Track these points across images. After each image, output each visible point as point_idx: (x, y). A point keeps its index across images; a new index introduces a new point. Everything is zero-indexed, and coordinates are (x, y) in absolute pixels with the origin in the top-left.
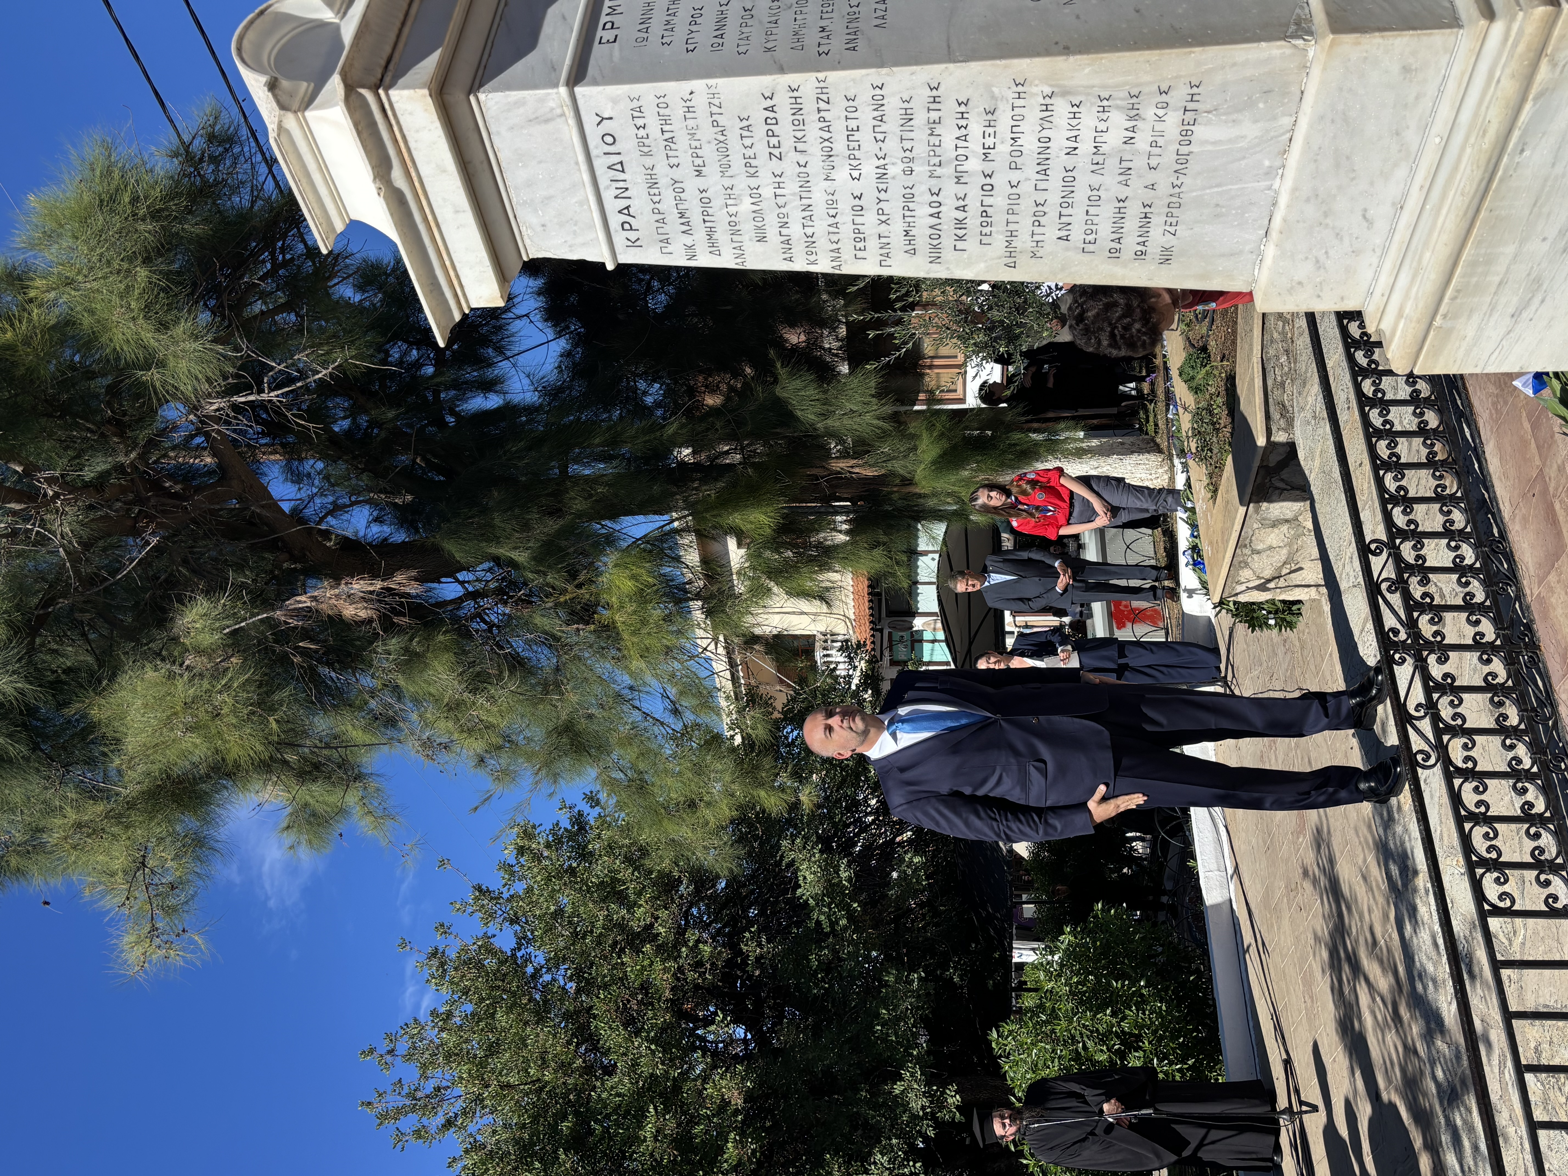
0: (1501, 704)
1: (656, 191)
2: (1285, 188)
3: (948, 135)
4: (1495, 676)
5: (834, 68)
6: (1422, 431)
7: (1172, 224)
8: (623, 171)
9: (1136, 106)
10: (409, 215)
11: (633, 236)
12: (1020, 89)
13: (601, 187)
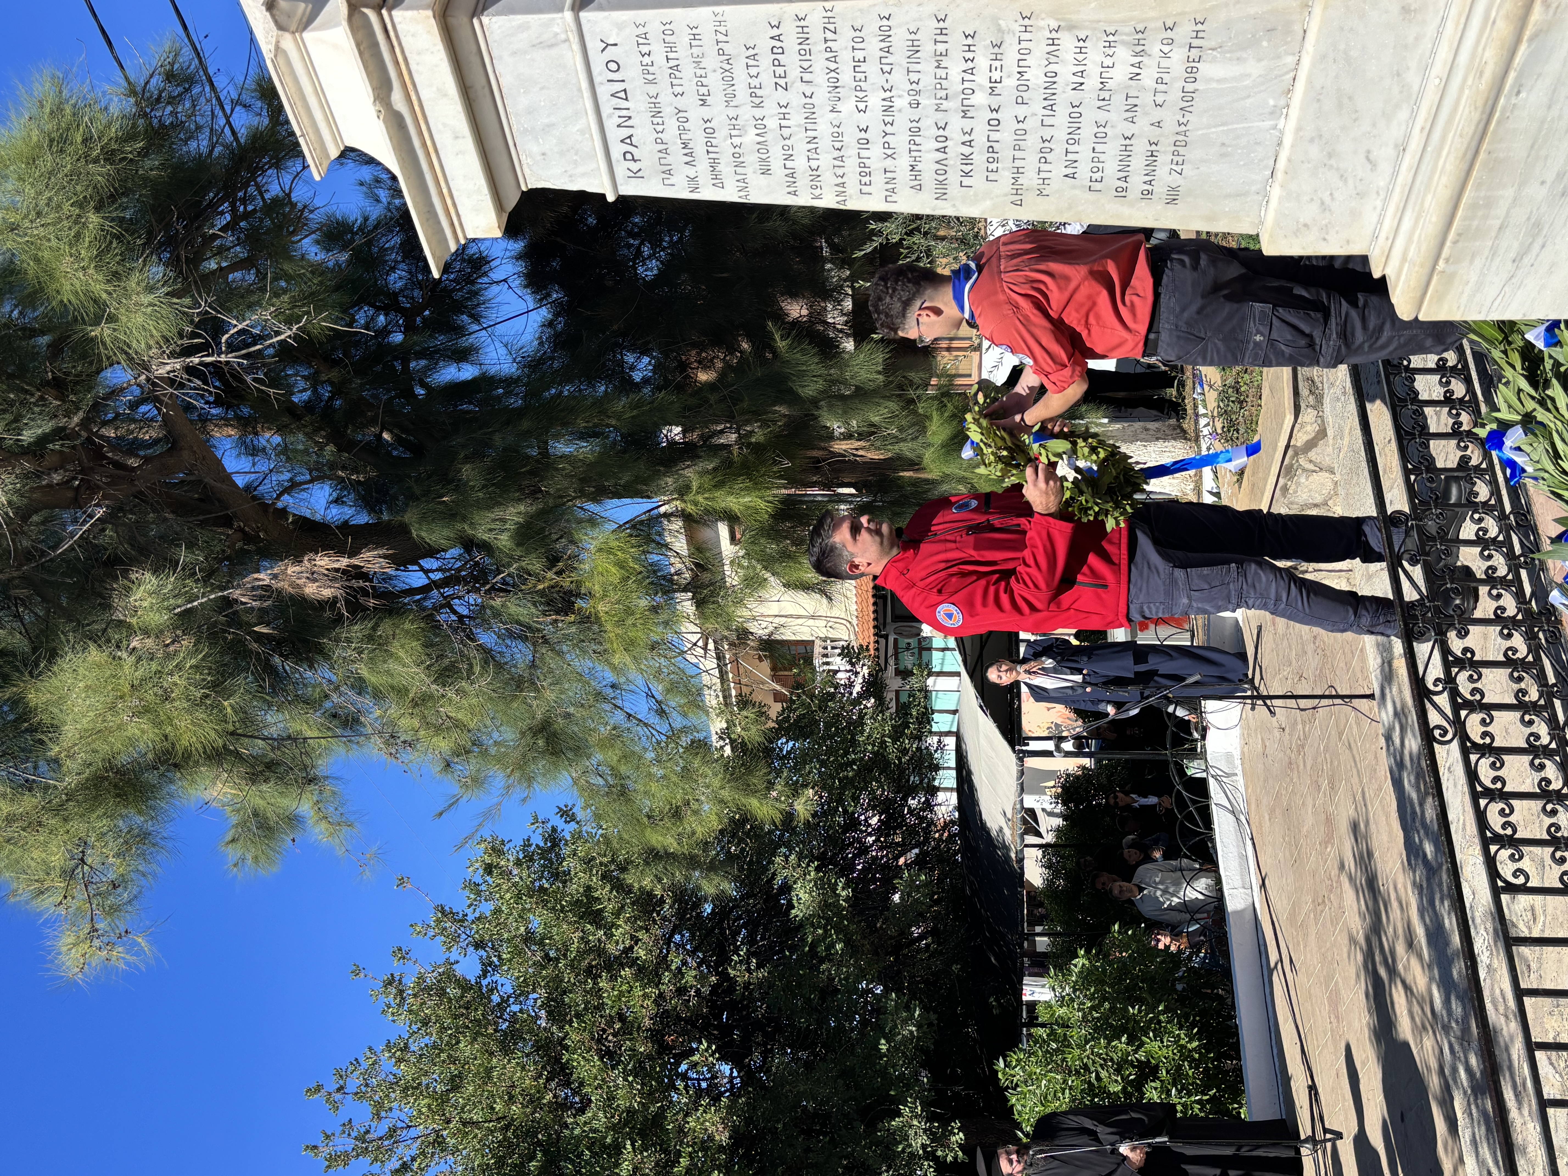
0: (1520, 679)
1: (660, 120)
2: (1289, 127)
3: (955, 68)
4: (1515, 651)
7: (1178, 161)
8: (626, 99)
9: (1142, 42)
10: (408, 140)
11: (634, 166)
12: (1026, 22)
13: (604, 116)
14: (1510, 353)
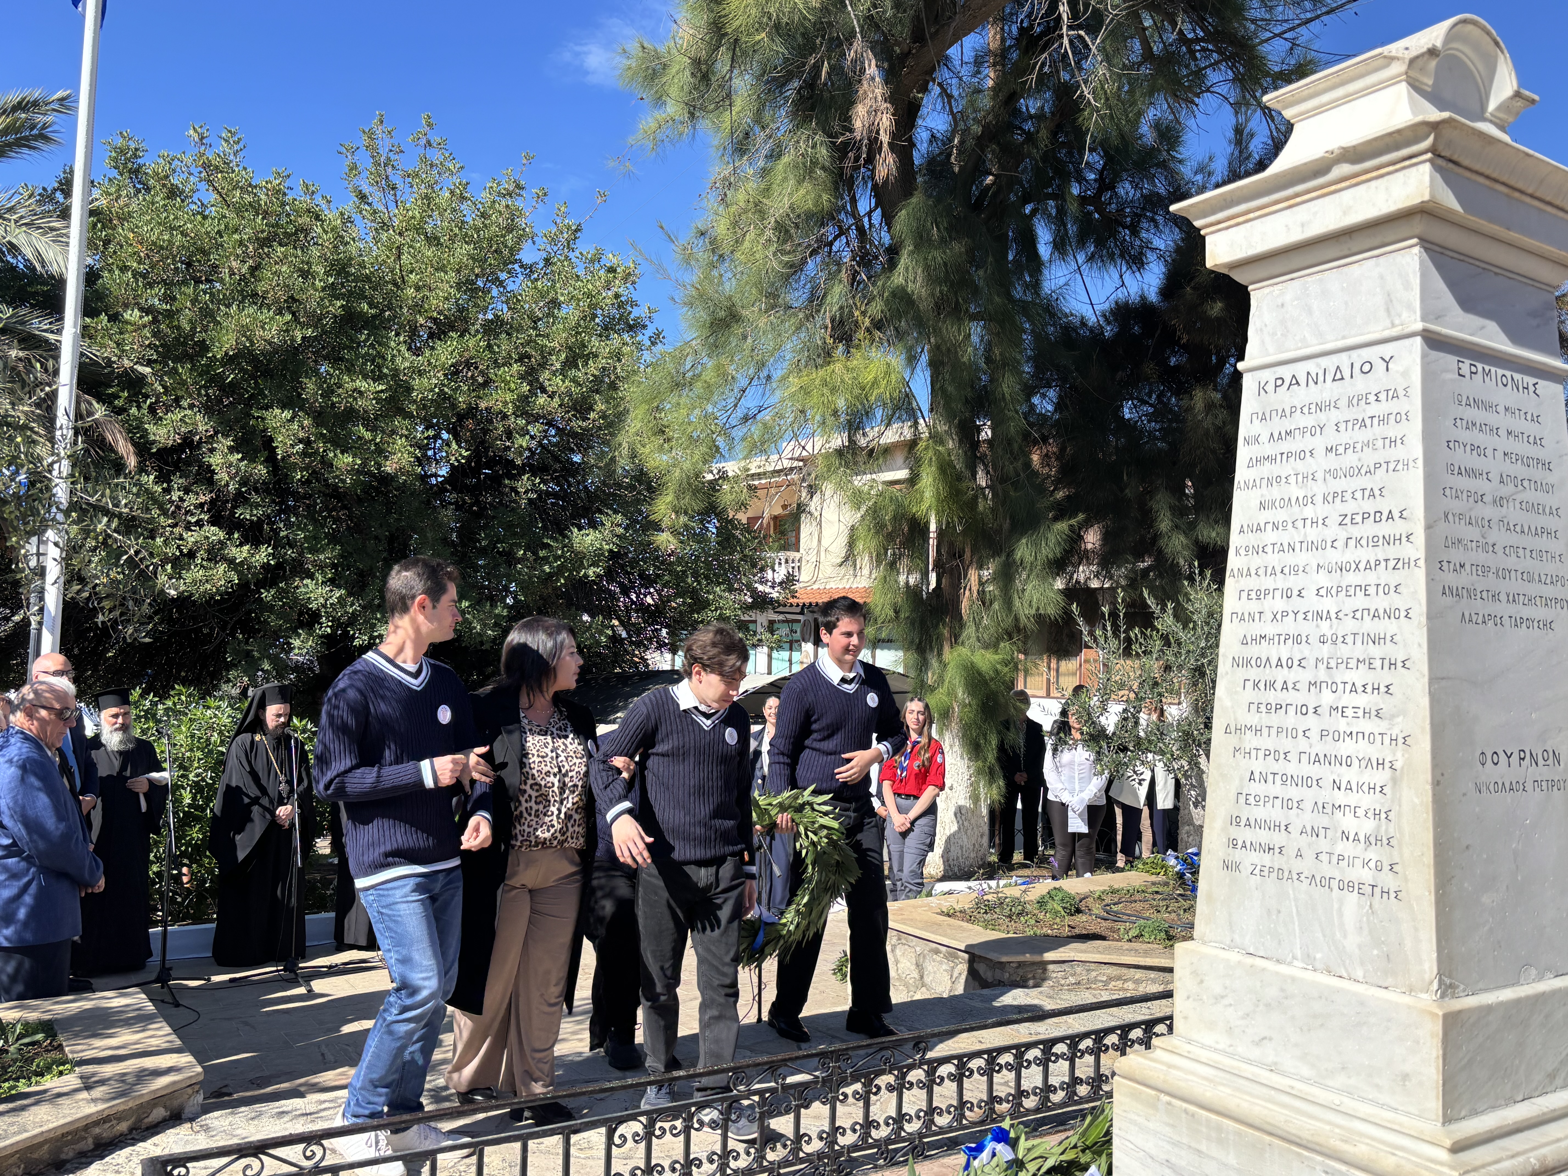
1: (1313, 410)
2: (1295, 971)
3: (1359, 676)
4: (808, 1143)
5: (1428, 574)
6: (1020, 1093)
7: (1263, 872)
8: (1334, 380)
9: (1379, 843)
10: (1304, 180)
12: (1400, 741)
13: (1319, 360)
14: (1075, 1150)
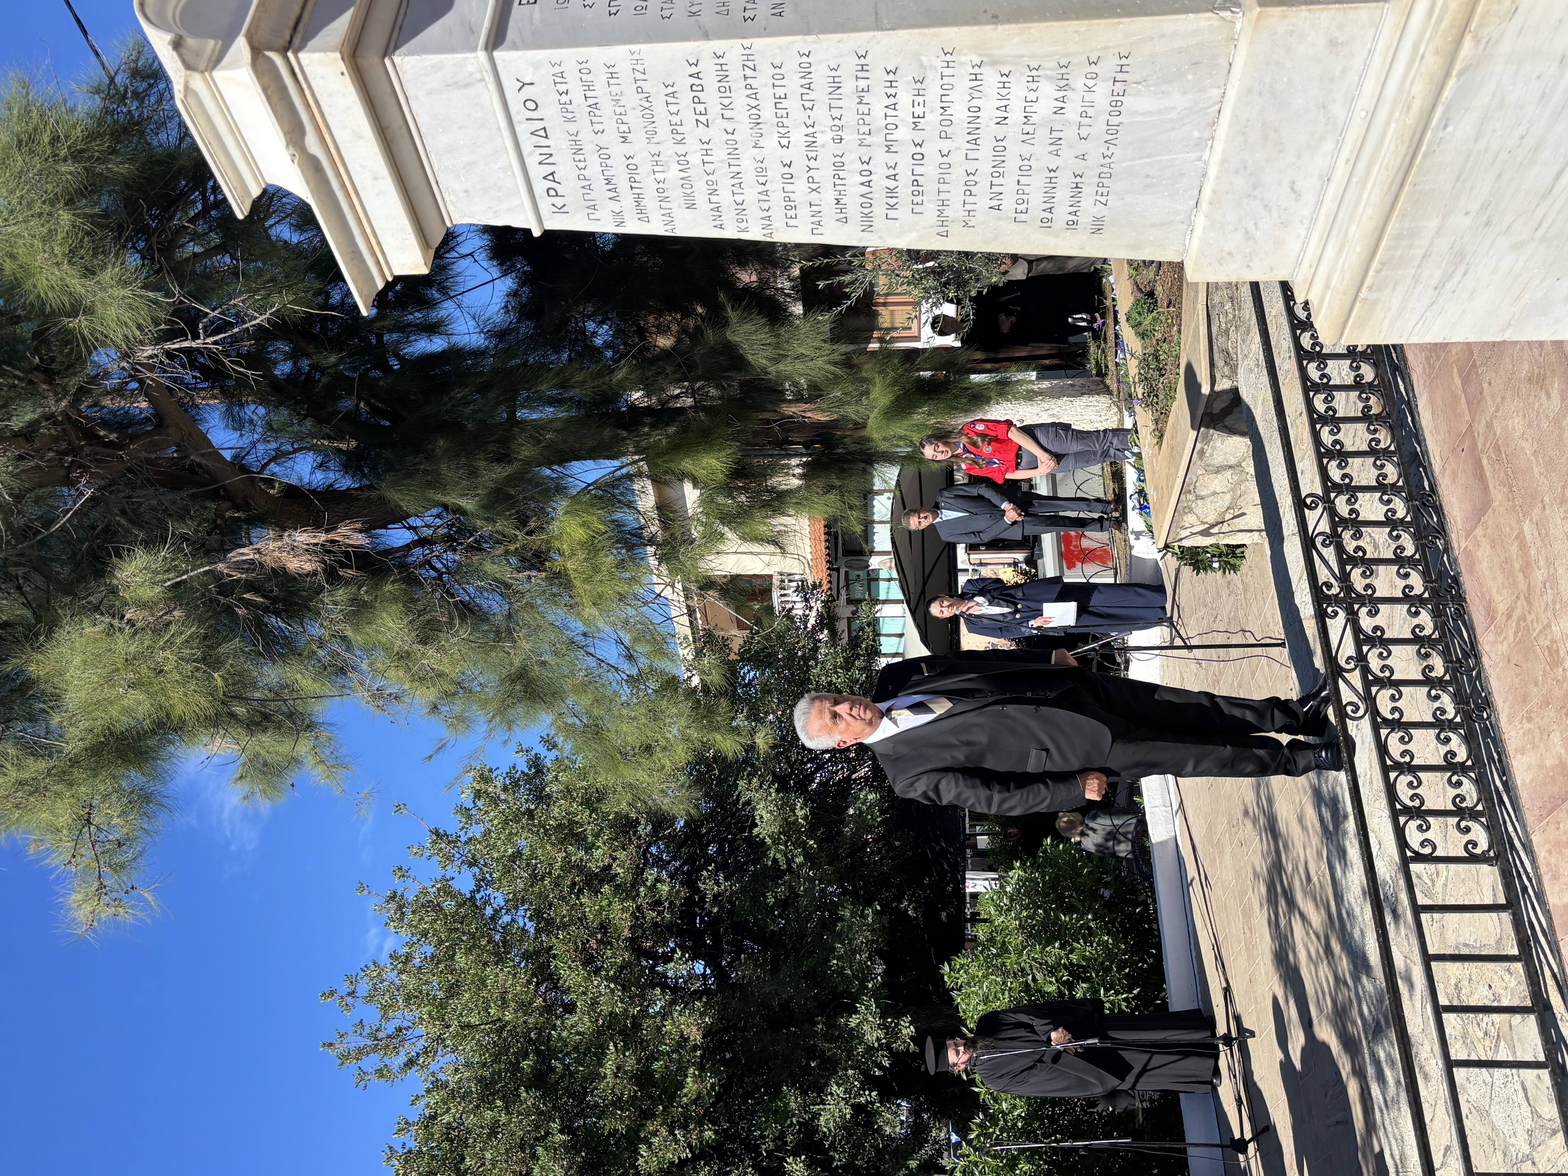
0: (1427, 656)
1: (582, 157)
2: (1215, 159)
3: (878, 104)
4: (1422, 629)
5: (760, 36)
6: (1358, 385)
7: (1103, 193)
8: (546, 137)
9: (1065, 77)
10: (326, 181)
11: (559, 202)
12: (949, 58)
13: (525, 153)
